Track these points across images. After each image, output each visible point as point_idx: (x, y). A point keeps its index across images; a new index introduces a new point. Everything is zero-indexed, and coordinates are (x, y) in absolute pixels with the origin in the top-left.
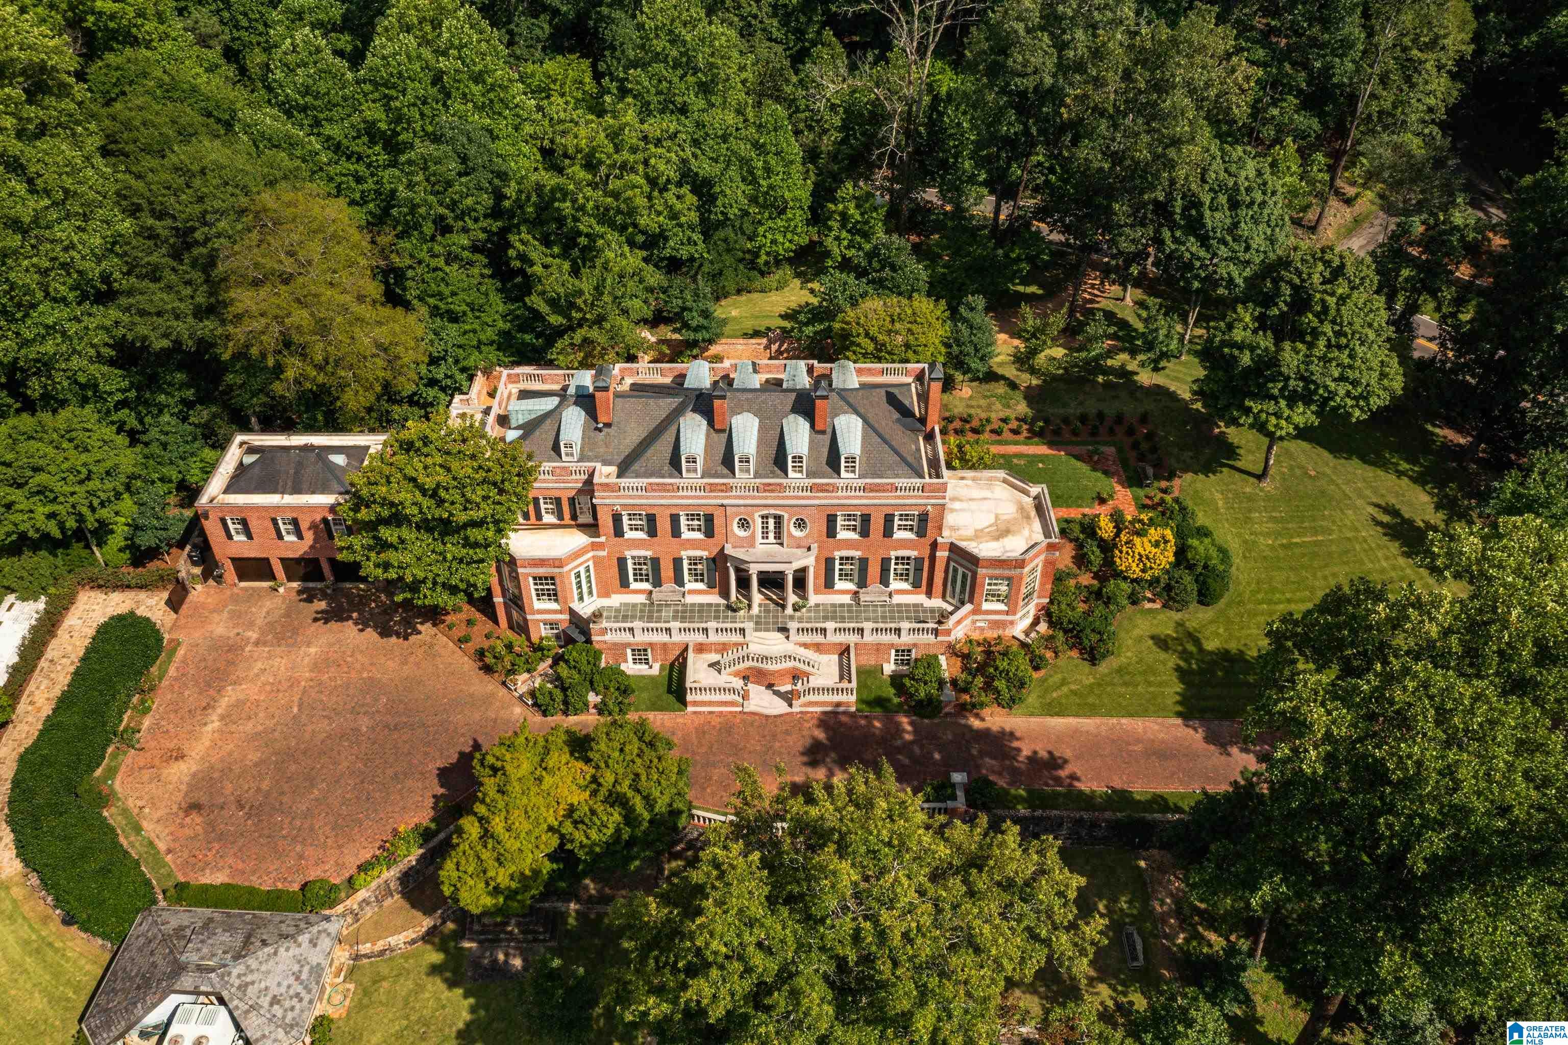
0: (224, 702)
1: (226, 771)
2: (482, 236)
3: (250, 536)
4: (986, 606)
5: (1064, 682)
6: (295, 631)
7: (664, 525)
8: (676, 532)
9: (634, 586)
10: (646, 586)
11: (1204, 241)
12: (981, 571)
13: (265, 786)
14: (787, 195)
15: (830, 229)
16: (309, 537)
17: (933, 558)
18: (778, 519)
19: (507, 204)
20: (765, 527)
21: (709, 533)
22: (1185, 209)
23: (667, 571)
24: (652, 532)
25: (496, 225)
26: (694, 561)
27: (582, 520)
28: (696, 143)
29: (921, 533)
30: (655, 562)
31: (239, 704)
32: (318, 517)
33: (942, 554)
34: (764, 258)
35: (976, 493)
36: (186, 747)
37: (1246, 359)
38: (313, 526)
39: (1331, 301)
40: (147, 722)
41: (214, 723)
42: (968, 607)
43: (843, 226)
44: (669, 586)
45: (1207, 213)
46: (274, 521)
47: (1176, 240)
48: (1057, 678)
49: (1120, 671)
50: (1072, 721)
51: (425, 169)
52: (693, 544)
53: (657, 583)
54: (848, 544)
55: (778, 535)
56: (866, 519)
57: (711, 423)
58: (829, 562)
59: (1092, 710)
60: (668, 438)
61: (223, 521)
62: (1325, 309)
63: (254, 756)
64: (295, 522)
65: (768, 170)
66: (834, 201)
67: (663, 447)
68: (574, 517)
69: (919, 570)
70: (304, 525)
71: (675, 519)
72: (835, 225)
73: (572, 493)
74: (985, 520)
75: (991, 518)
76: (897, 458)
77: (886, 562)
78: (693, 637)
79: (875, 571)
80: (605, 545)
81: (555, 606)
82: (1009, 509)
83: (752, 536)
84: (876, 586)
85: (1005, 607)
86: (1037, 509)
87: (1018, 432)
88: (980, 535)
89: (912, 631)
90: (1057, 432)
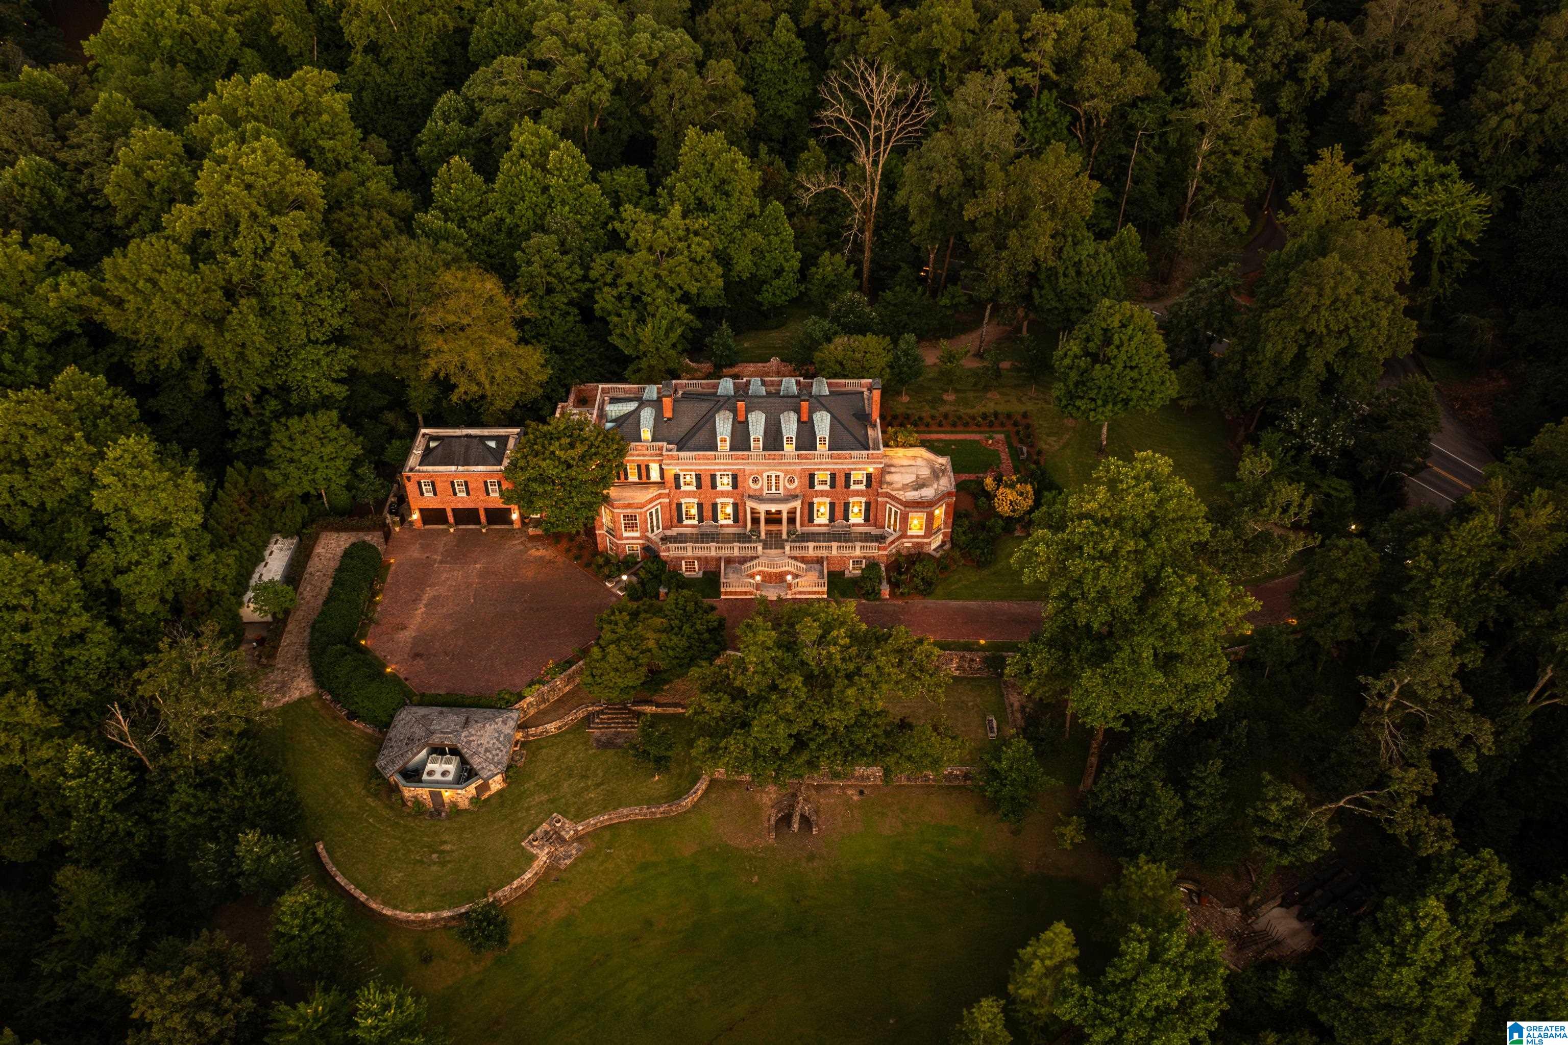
1: (435, 635)
3: (435, 494)
5: (960, 580)
6: (465, 554)
7: (706, 482)
8: (714, 486)
9: (686, 522)
10: (694, 522)
12: (906, 510)
13: (460, 643)
16: (473, 494)
18: (778, 477)
20: (769, 483)
23: (707, 512)
24: (699, 486)
26: (724, 505)
29: (868, 486)
30: (700, 505)
32: (481, 481)
33: (882, 500)
35: (905, 462)
36: (406, 622)
38: (477, 488)
40: (379, 610)
42: (898, 533)
44: (709, 522)
46: (452, 482)
48: (956, 578)
49: (995, 573)
50: (964, 603)
52: (724, 494)
53: (701, 520)
54: (822, 493)
55: (778, 488)
56: (833, 477)
57: (735, 417)
58: (810, 505)
60: (708, 426)
61: (419, 483)
64: (466, 483)
67: (705, 432)
68: (648, 477)
69: (868, 510)
70: (471, 485)
71: (713, 478)
73: (648, 462)
74: (910, 478)
75: (913, 478)
76: (851, 438)
77: (846, 505)
78: (725, 553)
79: (839, 510)
80: (668, 495)
81: (637, 534)
82: (925, 472)
83: (762, 489)
84: (840, 522)
85: (922, 533)
86: (944, 471)
87: (940, 425)
88: (905, 487)
89: (862, 548)
90: (966, 425)
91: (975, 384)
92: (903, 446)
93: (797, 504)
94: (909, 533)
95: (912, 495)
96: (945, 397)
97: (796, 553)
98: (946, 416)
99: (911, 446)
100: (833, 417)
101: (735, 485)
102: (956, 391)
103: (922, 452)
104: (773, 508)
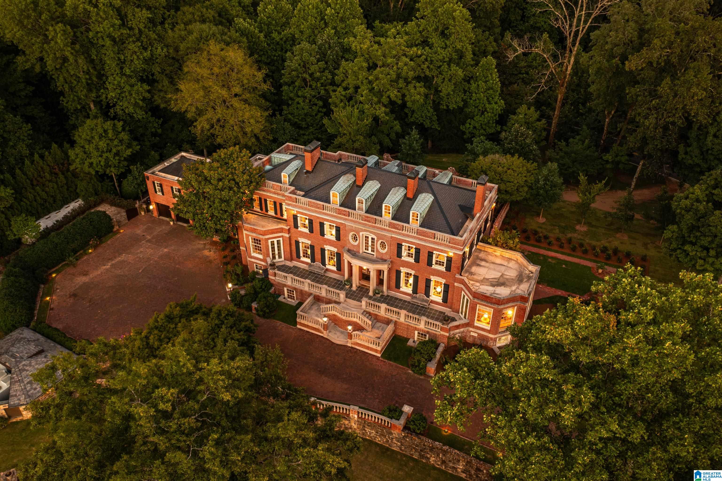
0: (118, 259)
1: (96, 286)
3: (163, 194)
7: (316, 227)
8: (323, 233)
10: (308, 260)
12: (474, 300)
13: (105, 297)
17: (454, 286)
18: (373, 240)
20: (367, 243)
23: (318, 255)
24: (311, 230)
26: (331, 253)
27: (285, 217)
29: (448, 269)
30: (312, 247)
33: (458, 285)
35: (499, 261)
36: (91, 271)
40: (85, 258)
41: (108, 266)
42: (466, 321)
44: (319, 264)
46: (172, 188)
52: (330, 243)
53: (313, 260)
54: (408, 265)
55: (373, 249)
56: (418, 252)
57: (355, 181)
58: (398, 273)
60: (333, 183)
61: (154, 183)
63: (111, 284)
68: (282, 215)
69: (446, 292)
71: (322, 226)
74: (493, 274)
75: (498, 275)
76: (444, 222)
77: (428, 282)
78: (315, 291)
79: (422, 285)
80: (289, 231)
81: (261, 257)
82: (512, 274)
83: (358, 245)
84: (421, 295)
85: (488, 327)
86: (529, 278)
87: (561, 247)
88: (485, 281)
89: (427, 323)
90: (585, 252)
91: (611, 224)
92: (502, 247)
93: (384, 267)
94: (477, 323)
95: (487, 289)
96: (578, 227)
97: (371, 310)
98: (570, 241)
99: (511, 249)
100: (436, 200)
101: (338, 237)
102: (590, 224)
103: (518, 256)
104: (365, 266)
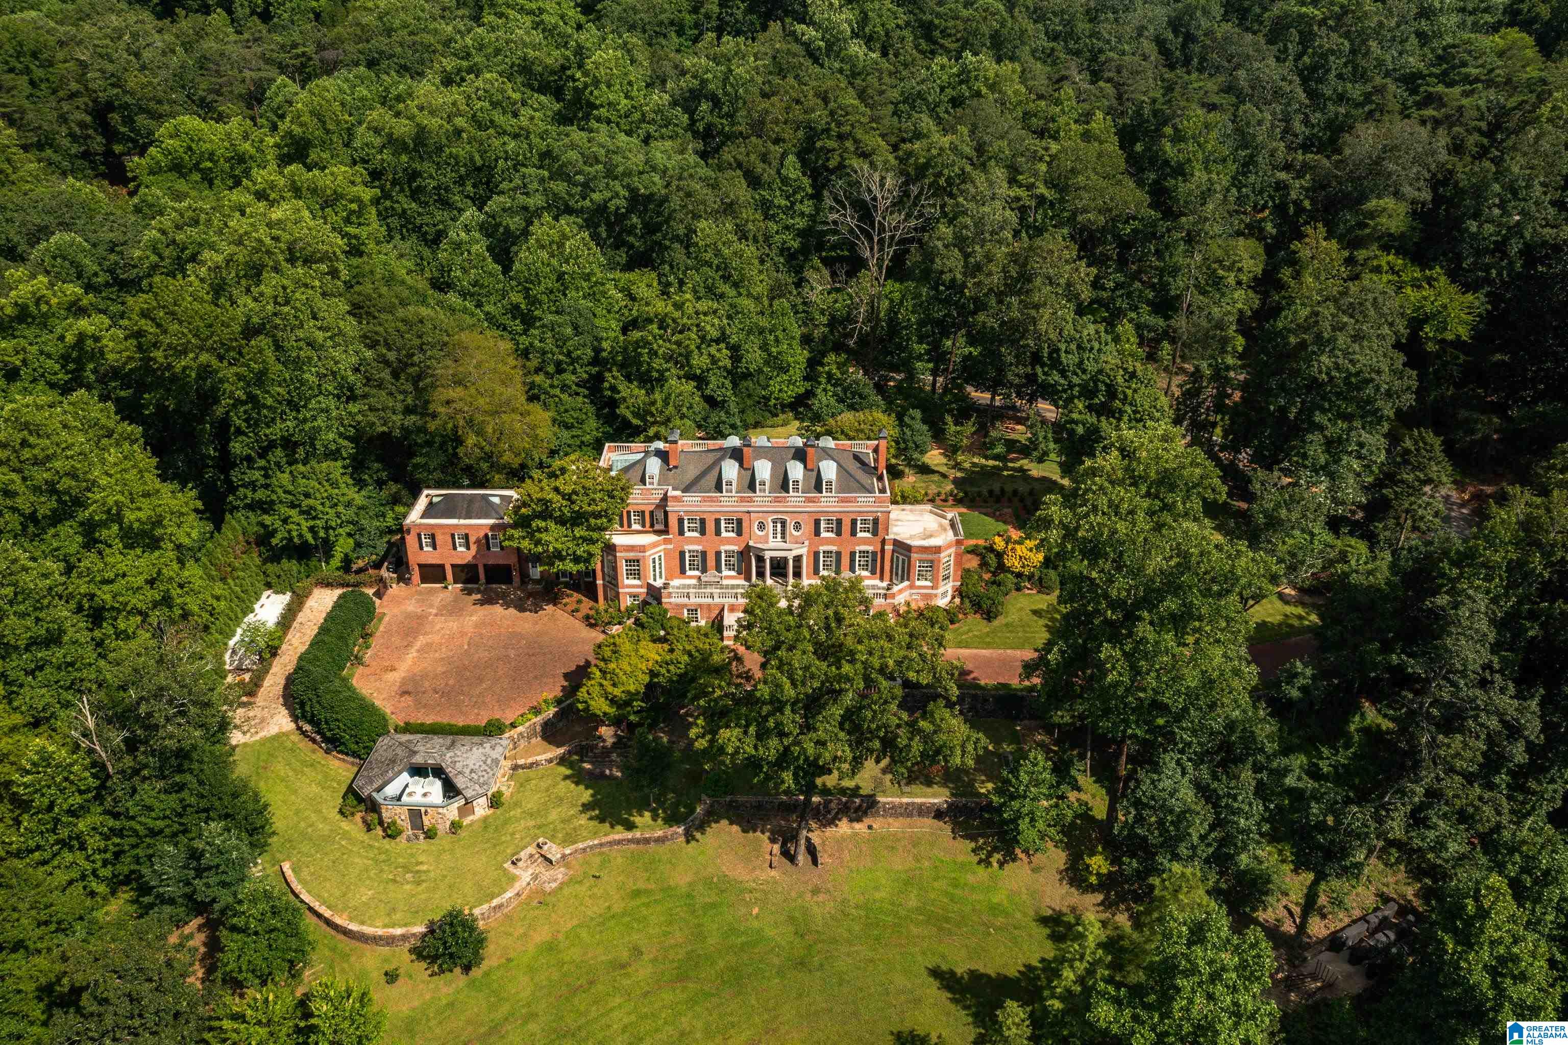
0: (418, 644)
1: (425, 676)
2: (585, 376)
3: (435, 548)
4: (918, 583)
5: (970, 630)
6: (461, 609)
7: (710, 526)
8: (718, 532)
9: (689, 573)
10: (697, 573)
11: (1063, 373)
12: (914, 556)
13: (451, 682)
14: (790, 359)
15: (820, 383)
16: (474, 548)
17: (883, 551)
18: (784, 523)
19: (604, 354)
20: (775, 530)
21: (739, 533)
22: (1050, 354)
23: (711, 562)
24: (703, 532)
25: (594, 370)
26: (729, 554)
27: (657, 527)
28: (729, 317)
29: (875, 533)
30: (704, 554)
31: (429, 645)
32: (482, 534)
33: (889, 548)
34: (773, 402)
35: (911, 517)
36: (397, 665)
37: (1080, 430)
38: (478, 541)
39: (1129, 392)
40: (370, 652)
41: (413, 653)
42: (906, 583)
43: (829, 382)
44: (712, 572)
45: (1063, 355)
46: (453, 536)
47: (1045, 374)
48: (966, 628)
49: (1007, 625)
50: (975, 651)
51: (553, 330)
52: (729, 541)
53: (704, 570)
54: (828, 541)
55: (783, 537)
56: (839, 522)
57: (741, 465)
58: (816, 554)
59: (988, 646)
60: (715, 473)
61: (419, 535)
62: (1126, 396)
63: (440, 669)
64: (466, 537)
65: (777, 340)
66: (822, 365)
67: (711, 478)
68: (652, 526)
69: (874, 560)
70: (472, 539)
71: (717, 522)
72: (823, 380)
73: (652, 508)
75: (920, 530)
76: (857, 484)
77: (853, 555)
78: (728, 600)
79: (846, 561)
80: (672, 541)
81: (638, 582)
82: (933, 526)
83: (767, 534)
85: (930, 583)
90: (973, 500)
93: (804, 551)
95: (919, 543)
103: (929, 508)
